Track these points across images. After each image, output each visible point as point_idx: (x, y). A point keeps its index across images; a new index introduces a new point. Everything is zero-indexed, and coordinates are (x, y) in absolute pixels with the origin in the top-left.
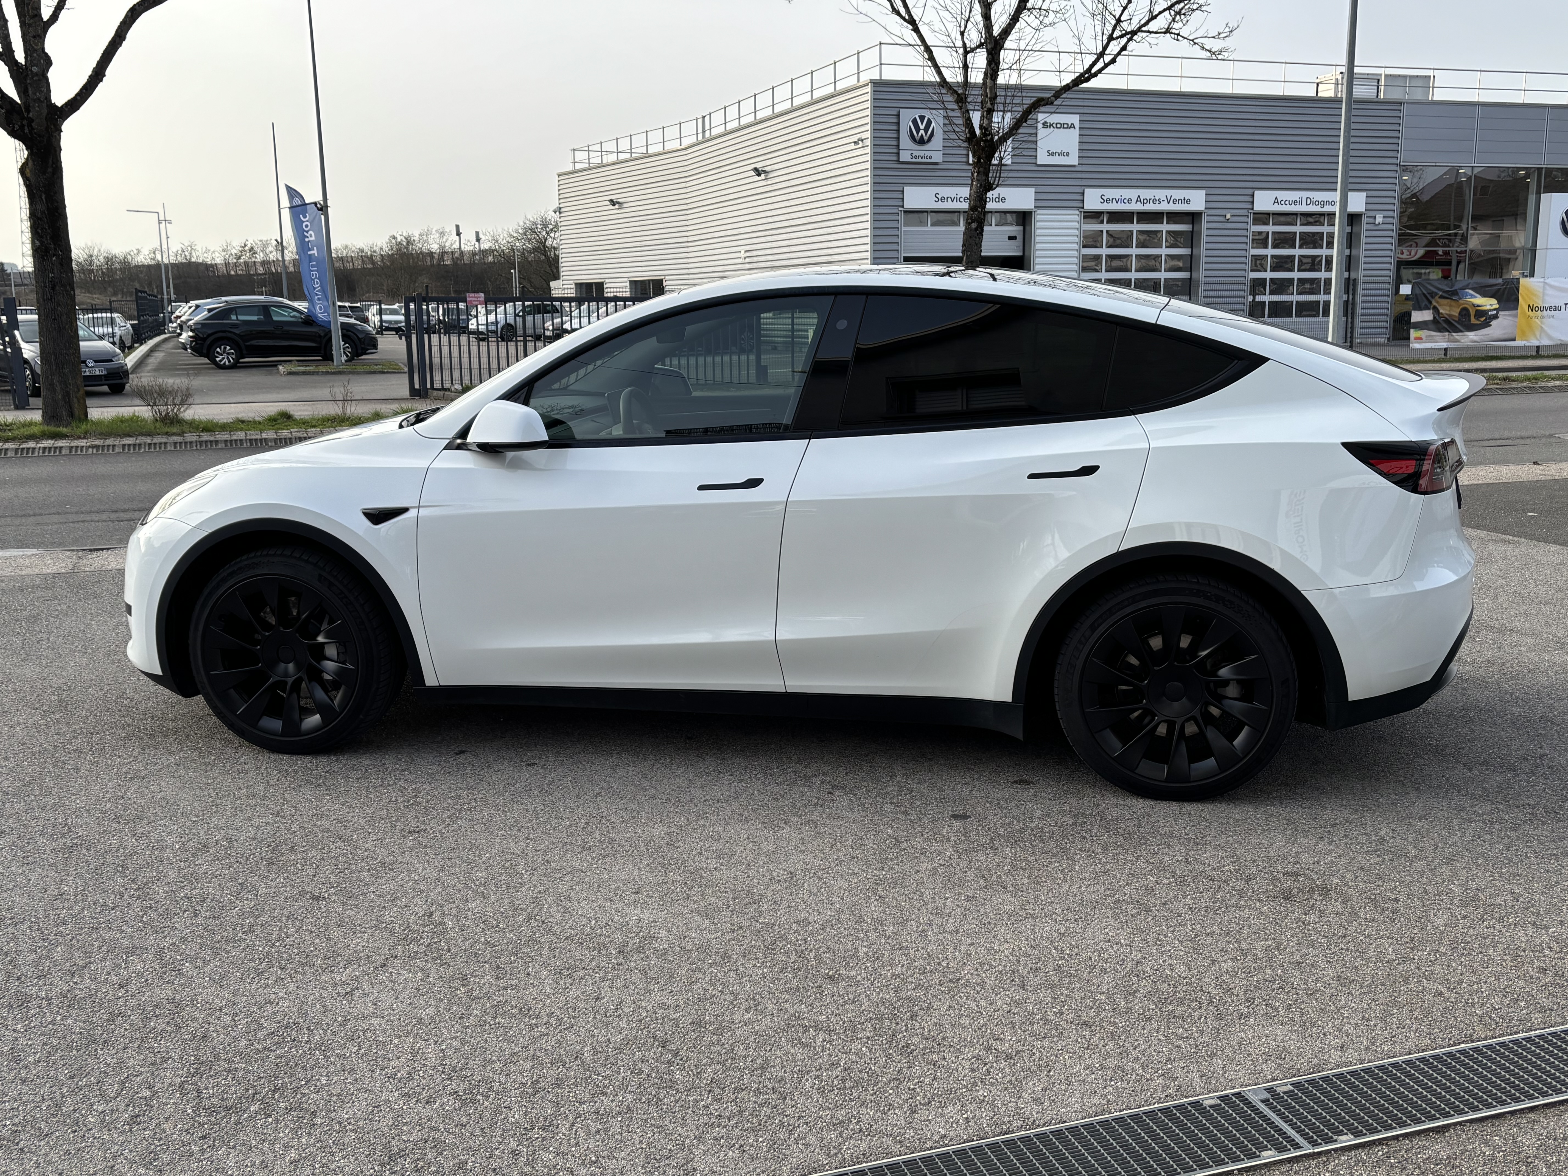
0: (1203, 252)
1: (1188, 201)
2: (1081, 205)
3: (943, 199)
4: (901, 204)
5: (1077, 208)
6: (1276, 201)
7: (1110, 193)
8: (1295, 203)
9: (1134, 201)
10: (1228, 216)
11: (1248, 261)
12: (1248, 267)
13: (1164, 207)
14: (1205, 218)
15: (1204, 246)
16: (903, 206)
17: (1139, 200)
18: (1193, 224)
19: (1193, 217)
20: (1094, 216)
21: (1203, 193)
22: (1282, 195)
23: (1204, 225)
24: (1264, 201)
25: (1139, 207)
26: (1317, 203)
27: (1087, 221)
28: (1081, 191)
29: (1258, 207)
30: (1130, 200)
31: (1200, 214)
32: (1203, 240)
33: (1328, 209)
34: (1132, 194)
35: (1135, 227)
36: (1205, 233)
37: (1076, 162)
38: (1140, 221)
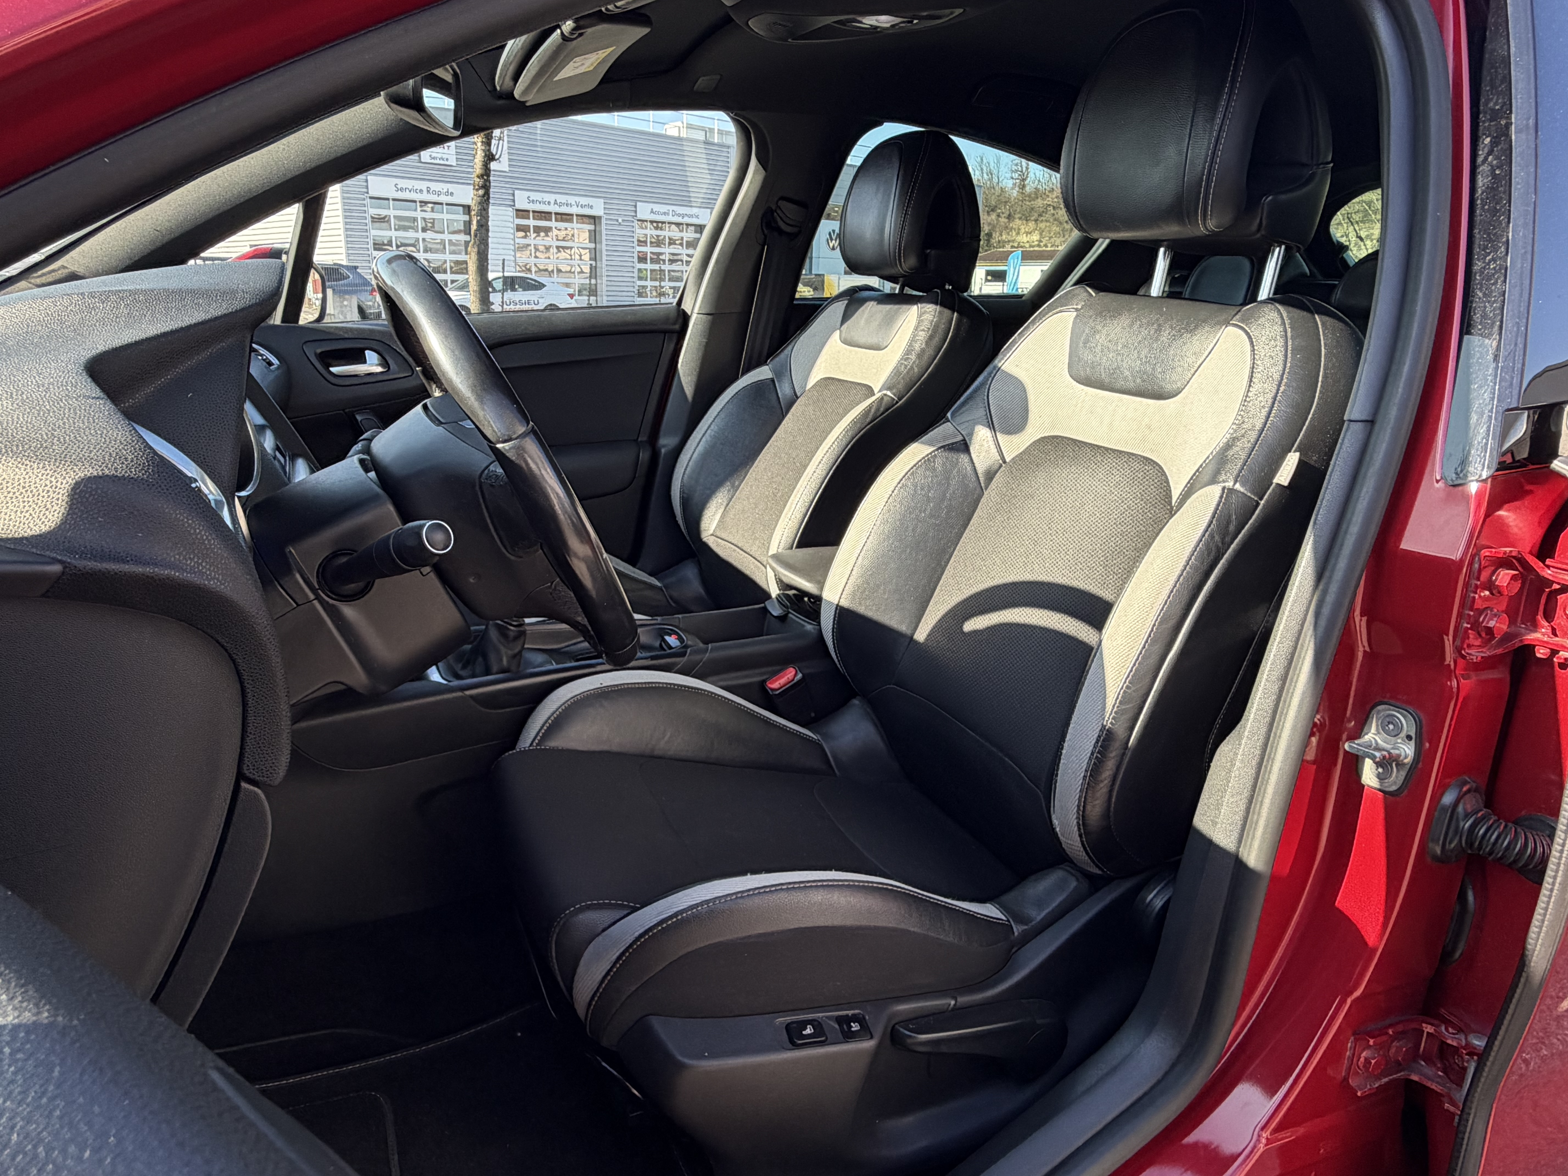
0: (604, 247)
1: (591, 207)
2: (513, 204)
3: (401, 189)
4: (365, 190)
5: (510, 205)
6: (652, 212)
7: (534, 196)
8: (665, 214)
9: (552, 202)
10: (620, 220)
11: (636, 255)
12: (636, 260)
13: (574, 210)
14: (604, 221)
15: (604, 242)
16: (368, 193)
17: (555, 203)
18: (595, 224)
19: (594, 220)
20: (522, 213)
21: (602, 200)
22: (657, 207)
23: (603, 227)
24: (644, 211)
25: (557, 209)
26: (679, 215)
27: (518, 217)
28: (511, 192)
29: (640, 216)
30: (549, 203)
31: (600, 218)
32: (604, 237)
33: (687, 220)
34: (551, 198)
35: (553, 224)
36: (604, 232)
37: (507, 169)
38: (556, 220)
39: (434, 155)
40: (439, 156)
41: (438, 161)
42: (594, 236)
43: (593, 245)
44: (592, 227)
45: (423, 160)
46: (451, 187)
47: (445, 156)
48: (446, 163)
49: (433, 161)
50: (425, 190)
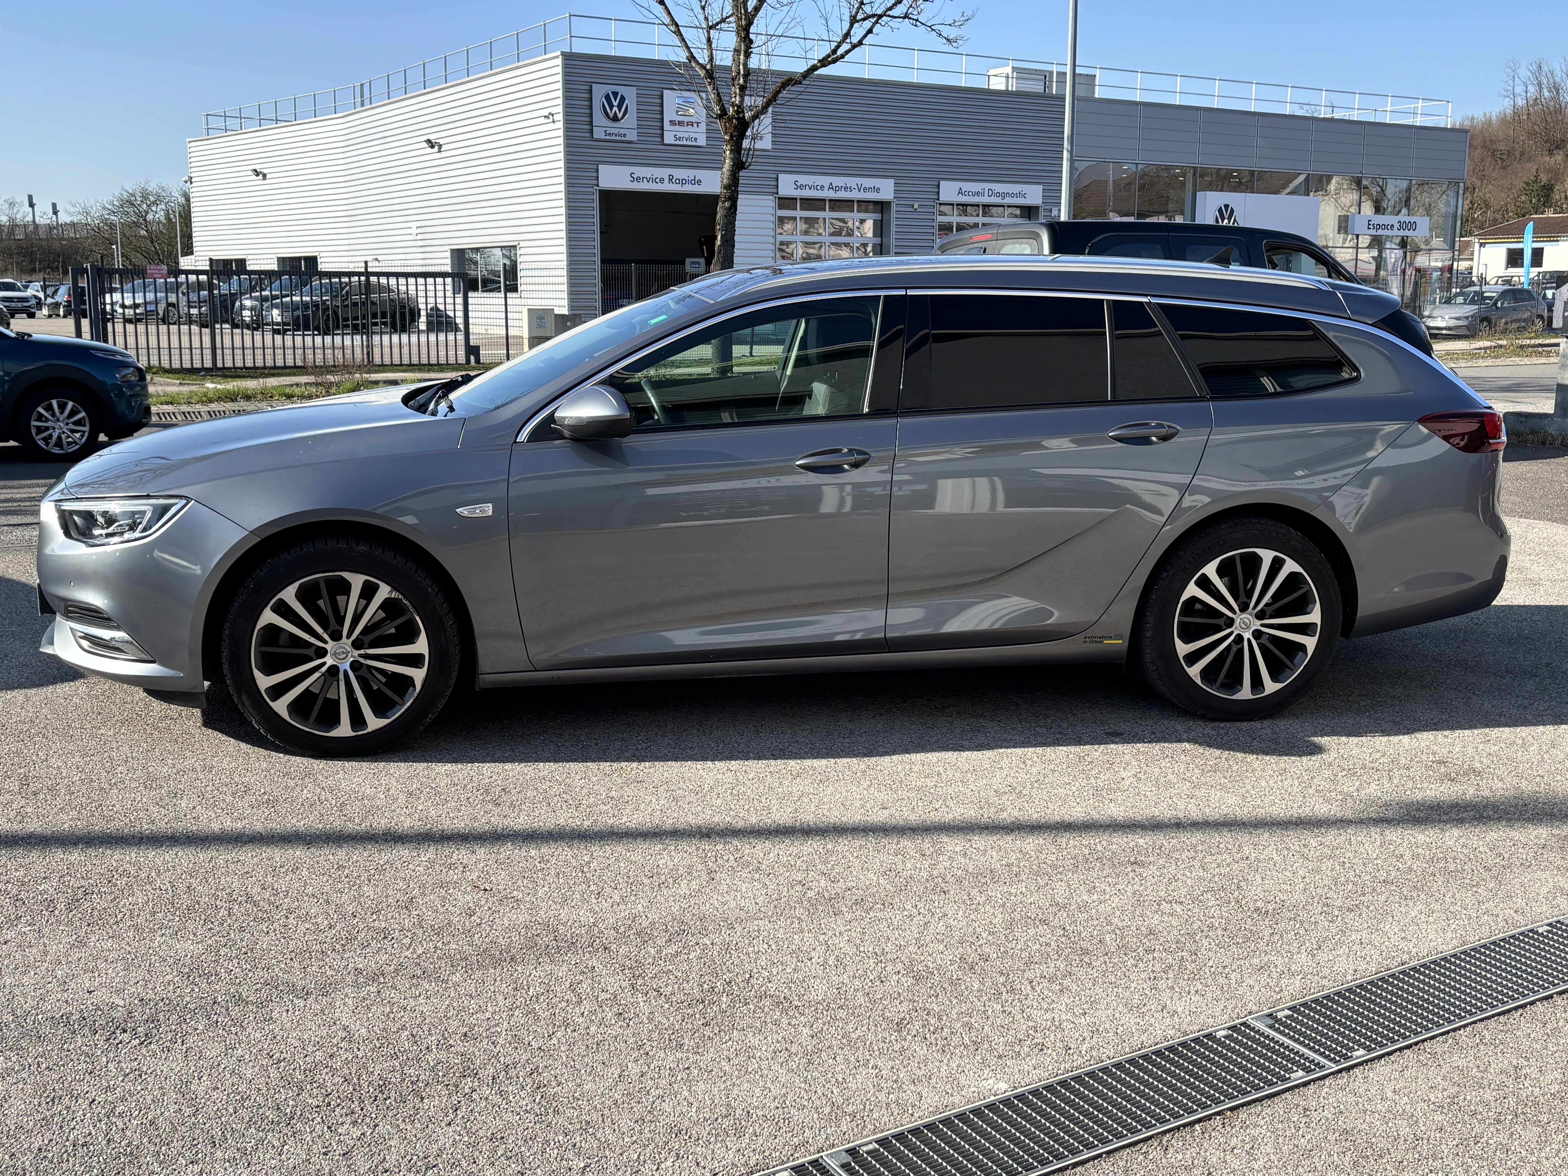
0: (893, 241)
1: (878, 190)
2: (775, 191)
3: (638, 179)
4: (595, 182)
5: (772, 194)
6: (960, 192)
7: (803, 179)
8: (978, 194)
9: (826, 188)
10: (916, 206)
13: (855, 195)
14: (894, 208)
15: (893, 236)
16: (598, 186)
17: (831, 187)
18: (882, 213)
19: (882, 207)
20: (788, 202)
21: (892, 181)
22: (966, 186)
23: (894, 215)
24: (949, 192)
25: (831, 194)
26: (998, 195)
27: (781, 207)
28: (775, 176)
29: (943, 198)
30: (822, 187)
31: (889, 203)
32: (893, 229)
33: (1008, 201)
34: (825, 181)
35: (827, 214)
36: (893, 222)
37: (769, 147)
38: (832, 209)
39: (679, 135)
40: (686, 135)
41: (684, 142)
42: (881, 228)
43: (878, 240)
44: (878, 216)
45: (666, 142)
46: (700, 174)
47: (693, 135)
48: (694, 143)
49: (678, 142)
50: (666, 180)
